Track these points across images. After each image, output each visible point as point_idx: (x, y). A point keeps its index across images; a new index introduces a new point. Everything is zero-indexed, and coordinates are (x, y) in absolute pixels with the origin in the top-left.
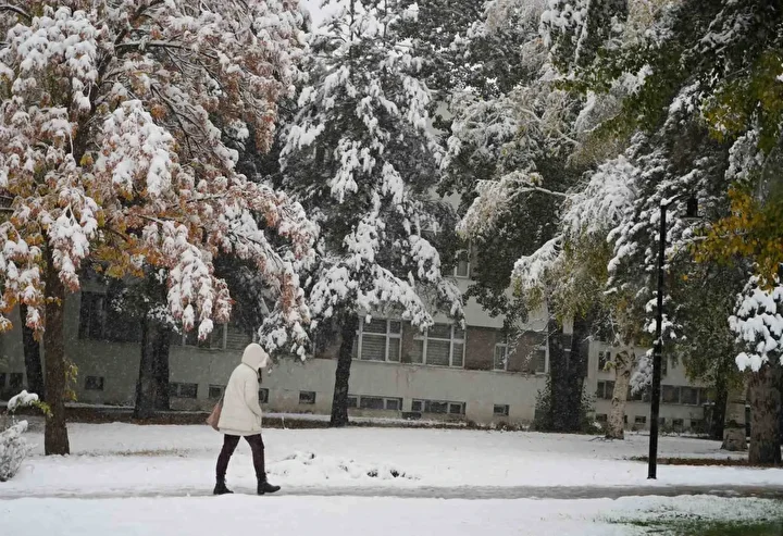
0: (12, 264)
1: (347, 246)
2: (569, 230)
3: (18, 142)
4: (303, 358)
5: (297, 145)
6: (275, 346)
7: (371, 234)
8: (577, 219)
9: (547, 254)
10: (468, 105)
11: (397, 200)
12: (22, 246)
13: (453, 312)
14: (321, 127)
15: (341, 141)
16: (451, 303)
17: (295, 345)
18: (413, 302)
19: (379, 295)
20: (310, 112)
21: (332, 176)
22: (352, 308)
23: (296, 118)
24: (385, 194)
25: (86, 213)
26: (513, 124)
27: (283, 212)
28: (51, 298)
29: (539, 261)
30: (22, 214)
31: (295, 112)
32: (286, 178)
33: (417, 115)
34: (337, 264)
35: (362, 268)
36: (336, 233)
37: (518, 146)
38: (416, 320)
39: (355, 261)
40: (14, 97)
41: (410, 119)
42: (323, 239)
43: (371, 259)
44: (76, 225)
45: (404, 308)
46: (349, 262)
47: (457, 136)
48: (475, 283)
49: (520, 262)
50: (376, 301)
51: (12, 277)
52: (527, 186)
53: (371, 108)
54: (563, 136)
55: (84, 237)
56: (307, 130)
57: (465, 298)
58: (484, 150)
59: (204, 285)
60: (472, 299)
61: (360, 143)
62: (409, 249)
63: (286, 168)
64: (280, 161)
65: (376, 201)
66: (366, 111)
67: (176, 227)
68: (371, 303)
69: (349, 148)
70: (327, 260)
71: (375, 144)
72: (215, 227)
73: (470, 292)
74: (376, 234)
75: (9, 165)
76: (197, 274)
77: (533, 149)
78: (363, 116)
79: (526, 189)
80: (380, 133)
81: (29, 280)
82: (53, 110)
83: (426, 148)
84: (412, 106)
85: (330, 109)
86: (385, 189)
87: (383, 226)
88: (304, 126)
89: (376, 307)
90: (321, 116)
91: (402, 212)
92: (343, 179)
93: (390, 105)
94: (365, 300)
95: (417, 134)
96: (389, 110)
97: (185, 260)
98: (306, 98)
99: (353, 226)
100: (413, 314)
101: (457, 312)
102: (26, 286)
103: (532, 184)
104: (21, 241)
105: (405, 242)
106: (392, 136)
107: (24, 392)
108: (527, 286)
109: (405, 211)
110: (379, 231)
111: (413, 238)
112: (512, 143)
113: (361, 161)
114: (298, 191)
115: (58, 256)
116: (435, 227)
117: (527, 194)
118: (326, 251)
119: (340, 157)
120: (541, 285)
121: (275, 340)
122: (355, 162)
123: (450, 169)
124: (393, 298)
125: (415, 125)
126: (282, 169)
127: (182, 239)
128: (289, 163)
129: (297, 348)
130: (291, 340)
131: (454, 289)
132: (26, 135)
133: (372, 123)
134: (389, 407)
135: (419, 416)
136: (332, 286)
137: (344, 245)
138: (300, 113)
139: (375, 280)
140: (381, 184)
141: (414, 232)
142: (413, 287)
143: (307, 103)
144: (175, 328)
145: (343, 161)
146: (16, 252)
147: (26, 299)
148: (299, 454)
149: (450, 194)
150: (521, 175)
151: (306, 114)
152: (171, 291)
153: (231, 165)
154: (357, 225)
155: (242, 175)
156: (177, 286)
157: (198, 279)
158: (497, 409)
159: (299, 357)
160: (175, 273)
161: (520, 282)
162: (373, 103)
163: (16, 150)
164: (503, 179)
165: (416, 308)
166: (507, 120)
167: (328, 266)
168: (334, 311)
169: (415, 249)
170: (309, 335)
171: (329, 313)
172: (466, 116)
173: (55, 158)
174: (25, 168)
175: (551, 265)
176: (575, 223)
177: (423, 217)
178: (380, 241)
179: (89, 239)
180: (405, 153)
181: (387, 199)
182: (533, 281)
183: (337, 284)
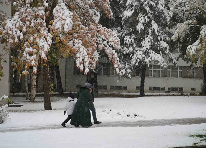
0: (28, 54)
1: (142, 45)
2: (202, 36)
3: (29, 18)
4: (130, 77)
5: (126, 17)
6: (122, 74)
7: (149, 41)
8: (204, 33)
9: (197, 44)
10: (175, 2)
11: (156, 31)
12: (31, 49)
13: (173, 62)
14: (133, 11)
15: (139, 15)
16: (173, 60)
17: (128, 74)
18: (161, 60)
19: (151, 59)
20: (131, 7)
21: (137, 25)
22: (143, 62)
23: (127, 9)
24: (152, 29)
25: (48, 38)
26: (188, 7)
27: (110, 35)
28: (44, 64)
29: (194, 46)
30: (31, 39)
31: (126, 7)
32: (124, 26)
33: (161, 6)
34: (139, 50)
35: (146, 51)
36: (139, 41)
37: (190, 13)
38: (162, 65)
39: (144, 49)
40: (27, 5)
41: (159, 7)
42: (135, 43)
43: (149, 48)
44: (45, 42)
45: (159, 62)
46: (142, 49)
47: (172, 11)
48: (181, 54)
49: (189, 47)
50: (151, 60)
51: (28, 58)
52: (193, 24)
53: (147, 5)
54: (203, 9)
55: (48, 45)
56: (129, 12)
57: (178, 58)
58: (180, 15)
59: (86, 58)
60: (180, 59)
61: (144, 15)
62: (160, 45)
63: (124, 24)
64: (122, 22)
65: (150, 31)
66: (146, 5)
67: (78, 41)
68: (149, 61)
69: (141, 17)
70: (136, 49)
71: (149, 15)
72: (92, 41)
73: (180, 56)
74: (150, 41)
75: (26, 25)
76: (84, 55)
77: (195, 14)
78: (145, 7)
79: (192, 25)
80: (150, 12)
81: (33, 59)
82: (39, 8)
83: (164, 15)
84: (160, 4)
85: (136, 6)
86: (152, 28)
87: (152, 38)
88: (128, 11)
89: (151, 62)
90: (133, 8)
91: (157, 34)
92: (140, 26)
93: (153, 4)
94: (147, 60)
95: (161, 11)
96: (153, 5)
97: (80, 51)
98: (129, 3)
99: (143, 39)
100: (162, 64)
101: (175, 62)
102: (32, 61)
103: (194, 24)
104: (31, 48)
105: (159, 43)
106: (154, 13)
107: (4, 95)
108: (191, 54)
109: (159, 34)
110: (151, 40)
111: (161, 42)
112: (188, 12)
113: (145, 20)
114: (127, 30)
115: (41, 51)
116: (167, 38)
117: (192, 27)
118: (136, 47)
119: (139, 19)
120: (195, 53)
121: (122, 73)
122: (143, 21)
123: (170, 21)
124: (155, 59)
125: (161, 9)
126: (123, 24)
127: (80, 45)
128: (125, 22)
129: (128, 75)
130: (127, 73)
131: (174, 56)
132: (32, 16)
133: (148, 9)
134: (161, 90)
135: (170, 92)
136: (138, 56)
137: (141, 44)
138: (127, 8)
139: (150, 54)
140: (151, 27)
141: (161, 40)
142: (162, 56)
143: (129, 5)
144: (94, 71)
145: (140, 20)
146: (29, 51)
147: (32, 65)
148: (106, 110)
149: (172, 28)
150: (190, 21)
151: (129, 8)
152: (77, 60)
153: (97, 22)
154: (144, 39)
155: (101, 25)
156: (78, 59)
157: (84, 56)
158: (192, 89)
159: (129, 77)
160: (78, 55)
161: (189, 53)
162: (148, 3)
163: (28, 20)
164: (185, 23)
165: (162, 62)
166: (187, 6)
167: (136, 51)
168: (138, 64)
169: (162, 45)
170: (132, 71)
171: (137, 64)
172: (174, 5)
173: (40, 22)
174: (31, 25)
175: (198, 47)
176: (203, 34)
177: (164, 36)
178: (151, 43)
179: (49, 46)
180: (158, 17)
181: (153, 31)
182: (193, 52)
183: (139, 56)
